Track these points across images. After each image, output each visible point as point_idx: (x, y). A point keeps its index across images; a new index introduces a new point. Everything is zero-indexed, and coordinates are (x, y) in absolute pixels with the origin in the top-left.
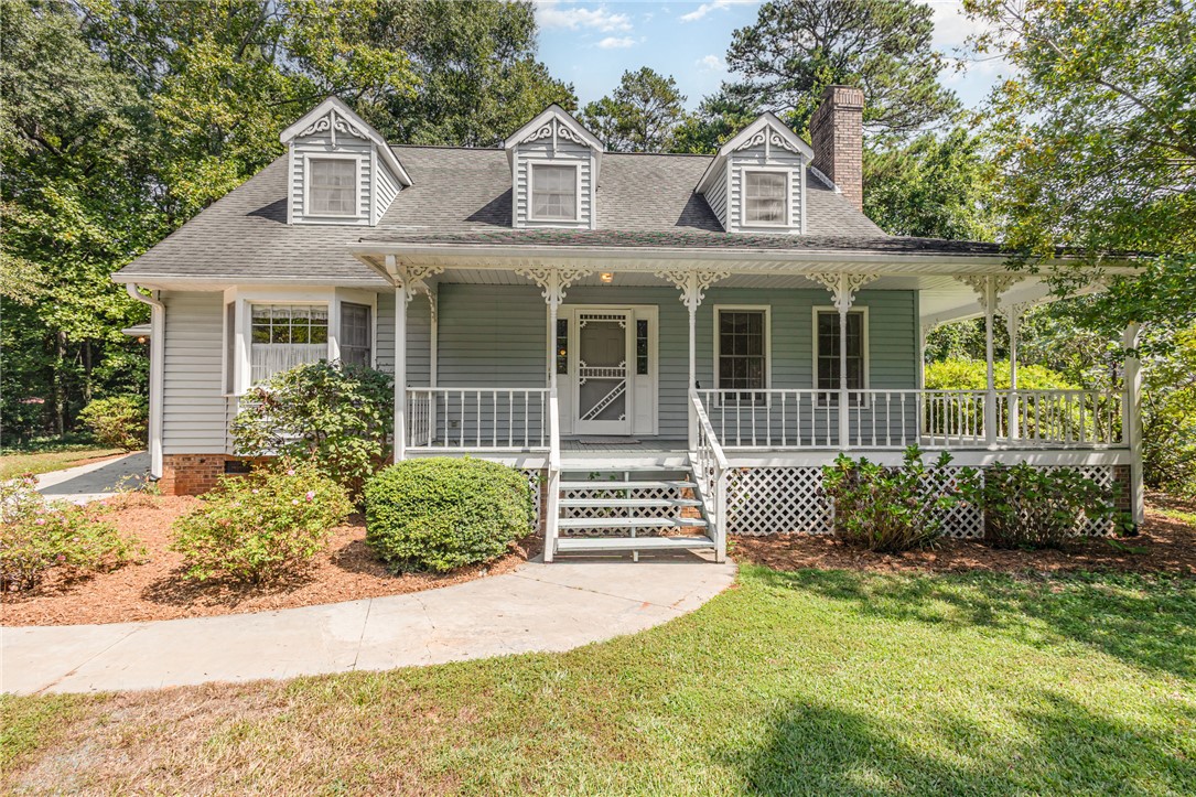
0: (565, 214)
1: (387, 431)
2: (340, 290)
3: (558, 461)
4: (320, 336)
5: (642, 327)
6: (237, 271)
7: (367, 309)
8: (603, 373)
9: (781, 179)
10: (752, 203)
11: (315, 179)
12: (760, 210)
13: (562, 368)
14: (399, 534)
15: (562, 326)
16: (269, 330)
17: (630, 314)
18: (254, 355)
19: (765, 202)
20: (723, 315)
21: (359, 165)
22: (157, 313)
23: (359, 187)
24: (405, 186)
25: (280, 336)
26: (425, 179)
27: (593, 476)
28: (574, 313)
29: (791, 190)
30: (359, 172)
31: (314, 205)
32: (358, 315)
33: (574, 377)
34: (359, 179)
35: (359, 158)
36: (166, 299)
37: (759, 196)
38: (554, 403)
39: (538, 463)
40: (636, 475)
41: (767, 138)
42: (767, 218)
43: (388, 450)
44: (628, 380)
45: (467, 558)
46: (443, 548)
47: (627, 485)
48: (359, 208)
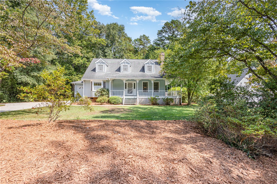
0: (127, 71)
1: (109, 94)
2: (103, 80)
3: (125, 97)
4: (101, 85)
5: (135, 84)
6: (93, 78)
7: (105, 82)
8: (130, 89)
9: (151, 66)
10: (148, 69)
11: (99, 67)
12: (149, 70)
13: (126, 88)
14: (112, 101)
15: (126, 84)
16: (96, 84)
17: (133, 82)
18: (94, 87)
19: (150, 69)
20: (143, 82)
21: (104, 65)
22: (84, 82)
23: (104, 68)
24: (108, 66)
25: (97, 85)
26: (110, 64)
27: (128, 98)
28: (127, 82)
29: (152, 68)
30: (104, 66)
31: (99, 70)
32: (104, 83)
33: (127, 89)
34: (104, 67)
35: (103, 65)
36: (85, 81)
37: (149, 68)
38: (124, 92)
39: (123, 97)
40: (132, 98)
41: (150, 62)
42: (150, 71)
43: (109, 96)
44: (133, 89)
45: (117, 103)
46: (115, 102)
47: (131, 99)
48: (104, 70)
